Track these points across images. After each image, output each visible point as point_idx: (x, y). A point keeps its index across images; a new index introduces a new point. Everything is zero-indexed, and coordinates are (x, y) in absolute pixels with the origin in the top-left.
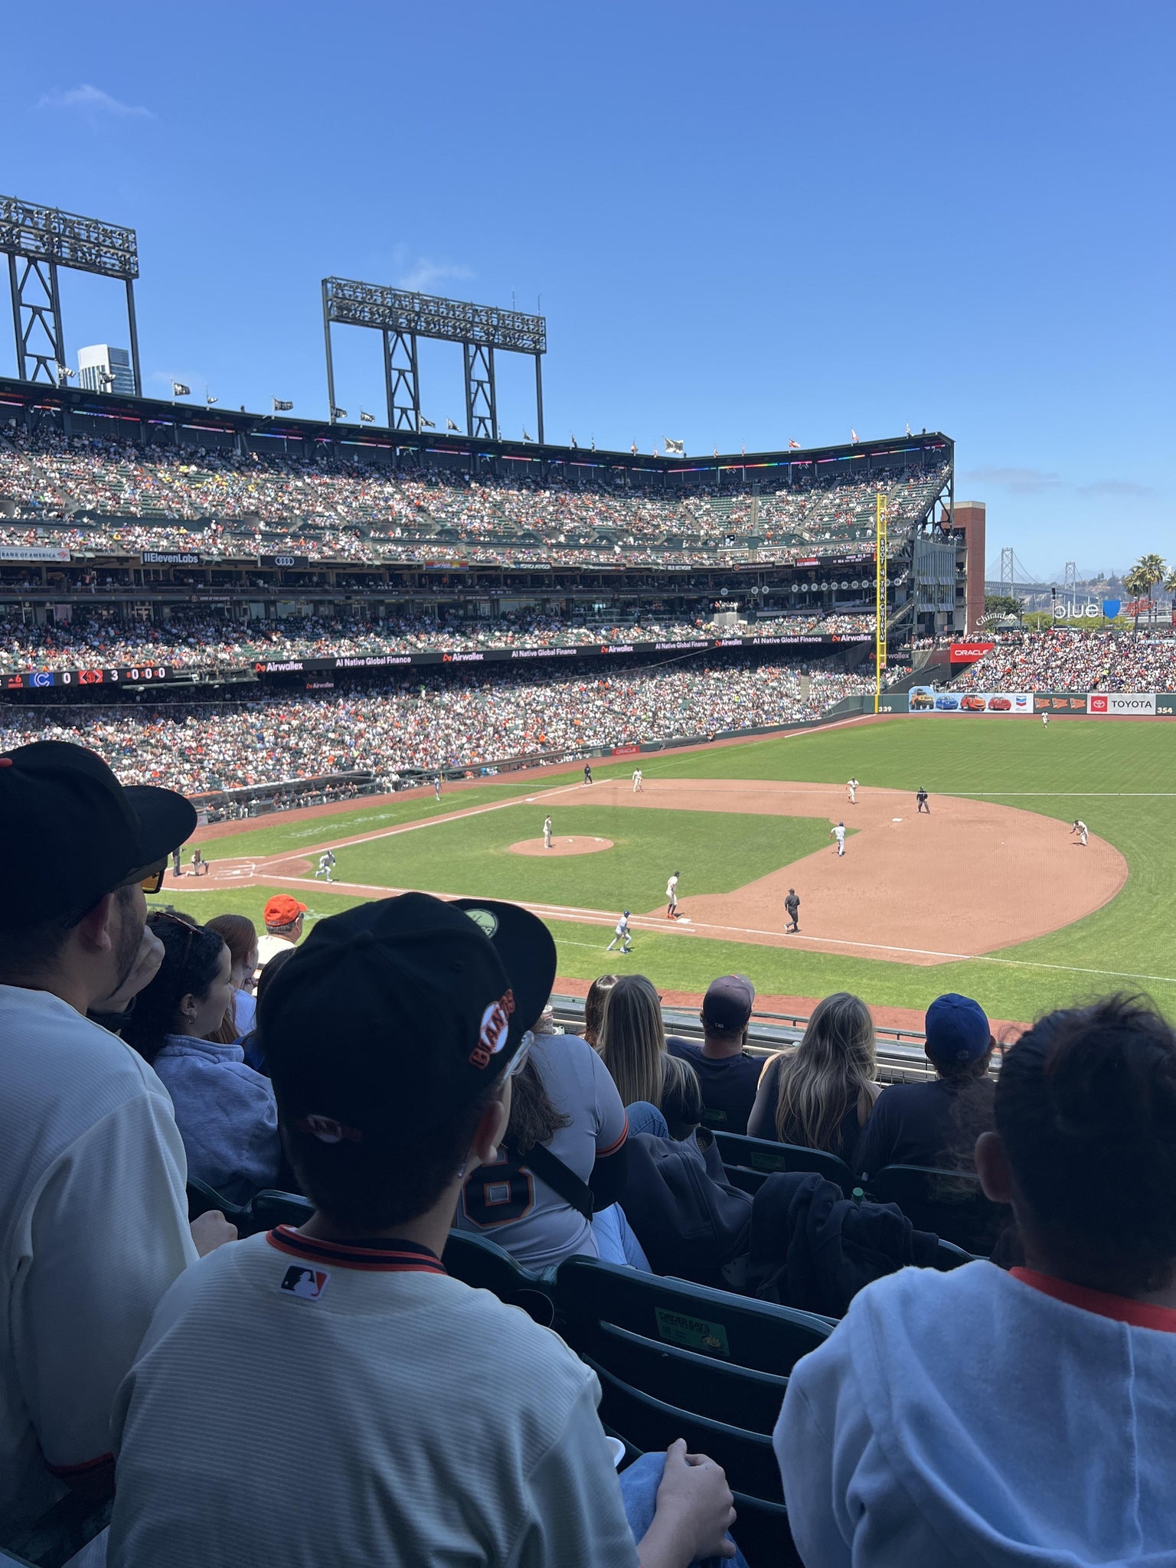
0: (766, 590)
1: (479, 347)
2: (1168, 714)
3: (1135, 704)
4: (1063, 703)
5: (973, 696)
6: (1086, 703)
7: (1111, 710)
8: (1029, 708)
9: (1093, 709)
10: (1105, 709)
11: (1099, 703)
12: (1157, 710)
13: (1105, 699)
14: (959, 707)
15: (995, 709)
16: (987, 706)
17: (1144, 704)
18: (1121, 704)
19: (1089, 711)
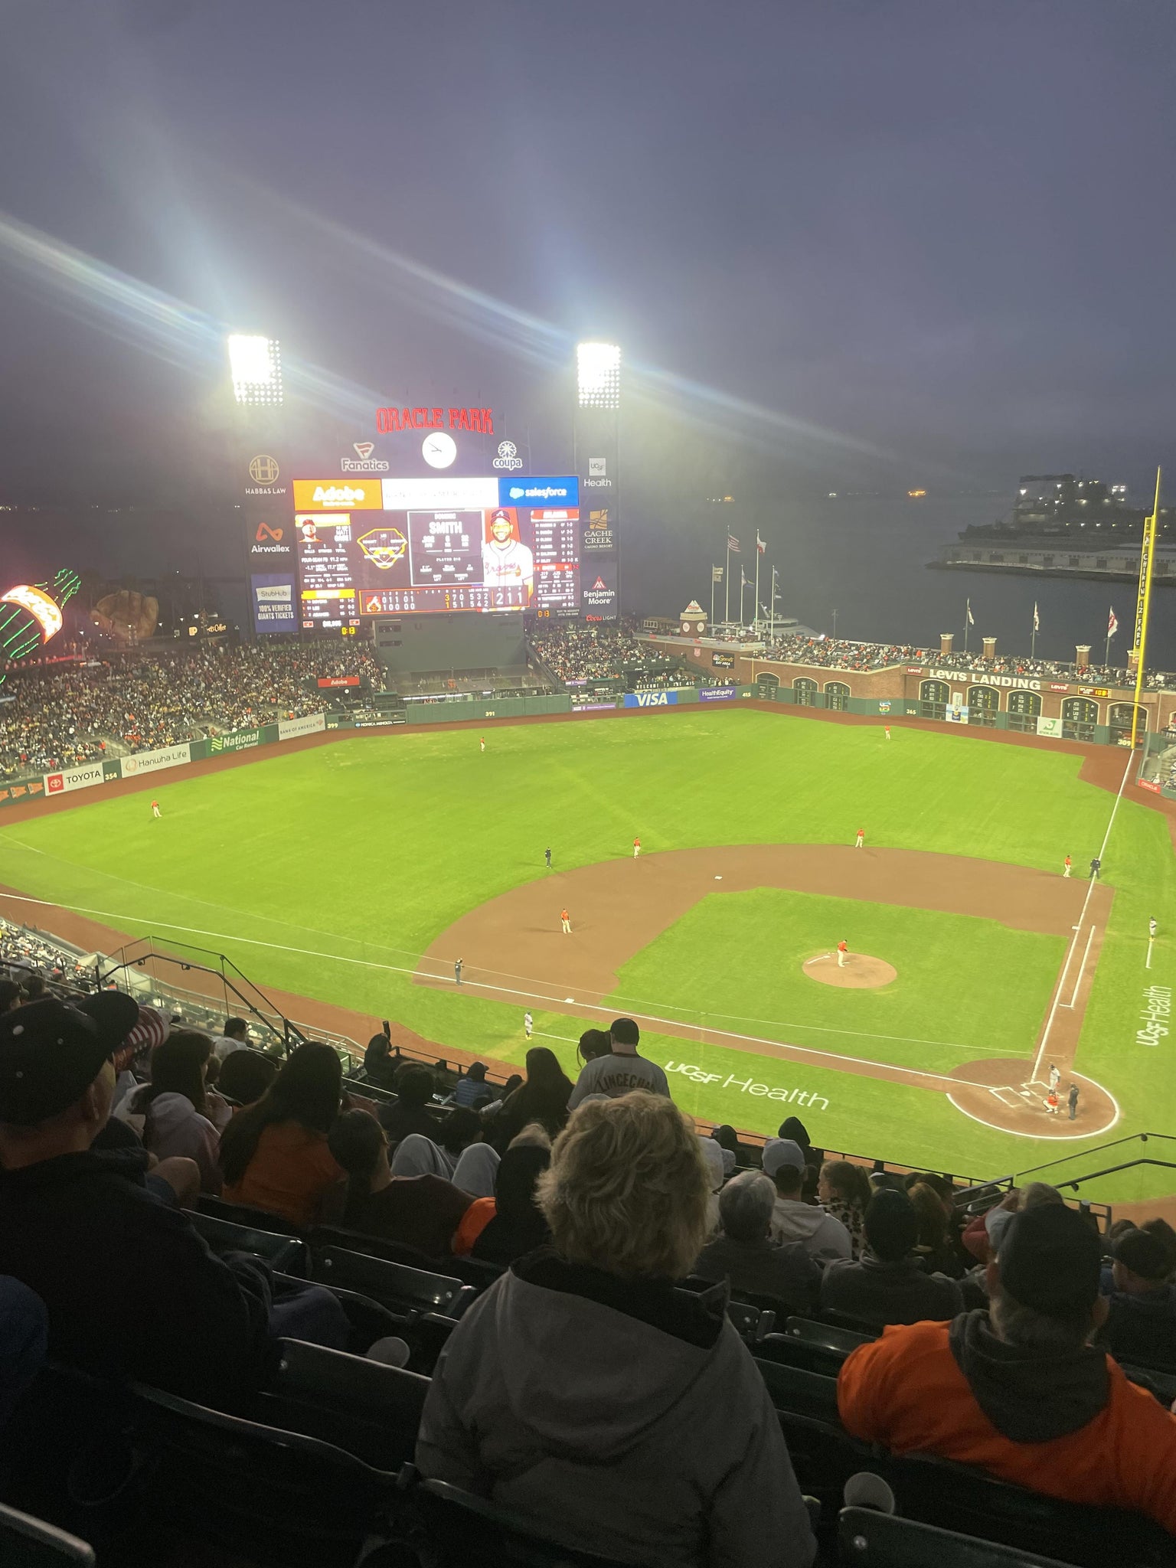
2: (114, 781)
3: (87, 776)
4: (22, 791)
6: (43, 786)
7: (68, 787)
9: (51, 789)
10: (61, 787)
11: (56, 781)
12: (105, 777)
13: (60, 777)
17: (94, 774)
18: (75, 779)
19: (47, 793)
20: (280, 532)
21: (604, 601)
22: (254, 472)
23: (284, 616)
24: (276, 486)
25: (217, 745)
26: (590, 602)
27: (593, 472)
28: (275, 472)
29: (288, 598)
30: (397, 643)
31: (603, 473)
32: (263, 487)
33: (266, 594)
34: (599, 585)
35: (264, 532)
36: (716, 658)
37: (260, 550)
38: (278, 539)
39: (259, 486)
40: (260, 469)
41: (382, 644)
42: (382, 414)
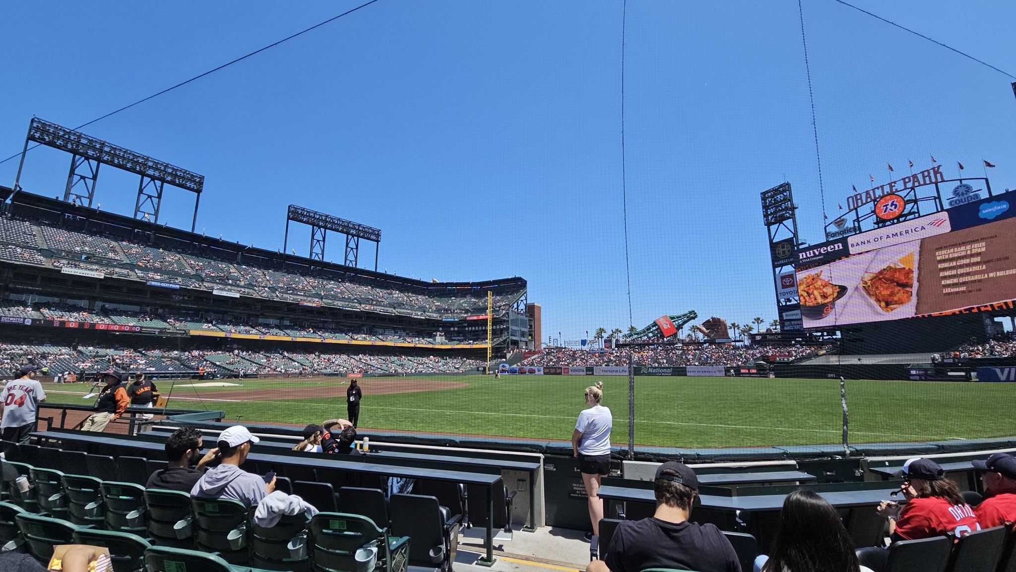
0: (456, 329)
1: (353, 237)
3: (579, 371)
4: (554, 371)
5: (523, 368)
6: (562, 371)
10: (568, 373)
12: (586, 373)
13: (569, 369)
18: (574, 371)
22: (778, 253)
24: (789, 258)
28: (789, 250)
32: (783, 259)
33: (788, 315)
39: (781, 260)
40: (782, 250)
42: (850, 200)
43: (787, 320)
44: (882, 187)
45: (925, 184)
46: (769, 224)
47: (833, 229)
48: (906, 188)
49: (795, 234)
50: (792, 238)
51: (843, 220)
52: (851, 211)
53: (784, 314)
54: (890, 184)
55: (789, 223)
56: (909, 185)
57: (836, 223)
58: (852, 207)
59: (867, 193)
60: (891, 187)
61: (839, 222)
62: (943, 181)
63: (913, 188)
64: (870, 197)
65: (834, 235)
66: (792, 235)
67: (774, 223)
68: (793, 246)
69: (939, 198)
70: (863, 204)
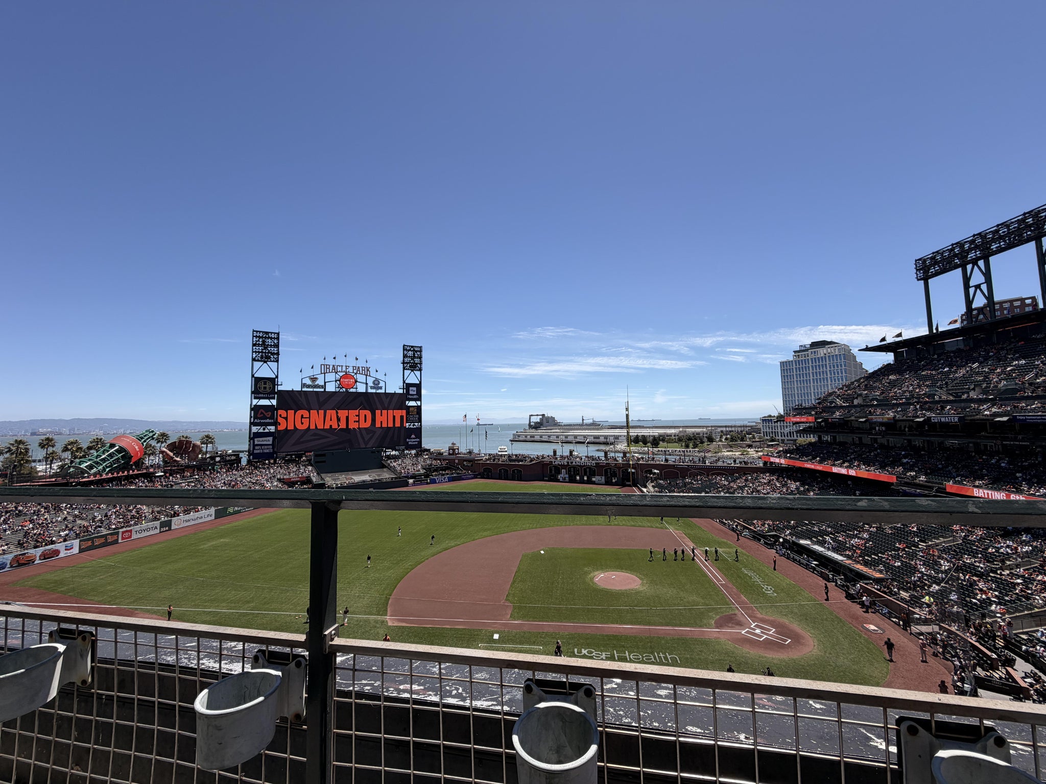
2: (166, 531)
3: (148, 530)
5: (25, 554)
6: (117, 537)
7: (134, 536)
8: (76, 550)
9: (123, 538)
10: (130, 537)
11: (127, 535)
12: (160, 530)
13: (130, 531)
14: (8, 566)
15: (45, 559)
16: (38, 558)
17: (153, 529)
18: (140, 532)
19: (120, 541)
20: (270, 413)
21: (415, 443)
22: (259, 387)
23: (267, 451)
24: (270, 393)
25: (231, 510)
26: (409, 443)
27: (411, 393)
28: (270, 388)
29: (270, 443)
30: (324, 462)
31: (415, 393)
32: (263, 394)
33: (258, 441)
34: (413, 436)
35: (262, 413)
36: (465, 463)
37: (259, 421)
38: (269, 416)
39: (261, 393)
40: (263, 386)
41: (316, 462)
42: (323, 366)
43: (258, 445)
44: (342, 366)
45: (362, 374)
46: (254, 360)
47: (308, 382)
48: (353, 372)
49: (277, 377)
50: (274, 379)
51: (316, 378)
52: (322, 373)
53: (256, 439)
54: (346, 366)
55: (273, 365)
56: (355, 371)
57: (311, 379)
58: (323, 372)
59: (334, 366)
60: (346, 369)
61: (314, 379)
62: (370, 376)
63: (356, 374)
64: (335, 369)
65: (309, 386)
66: (274, 377)
67: (258, 361)
68: (274, 384)
69: (367, 384)
70: (329, 372)
